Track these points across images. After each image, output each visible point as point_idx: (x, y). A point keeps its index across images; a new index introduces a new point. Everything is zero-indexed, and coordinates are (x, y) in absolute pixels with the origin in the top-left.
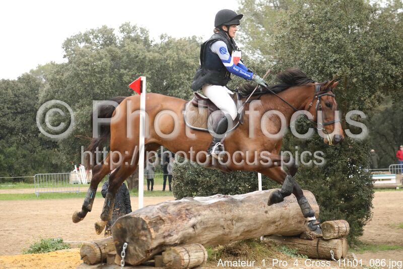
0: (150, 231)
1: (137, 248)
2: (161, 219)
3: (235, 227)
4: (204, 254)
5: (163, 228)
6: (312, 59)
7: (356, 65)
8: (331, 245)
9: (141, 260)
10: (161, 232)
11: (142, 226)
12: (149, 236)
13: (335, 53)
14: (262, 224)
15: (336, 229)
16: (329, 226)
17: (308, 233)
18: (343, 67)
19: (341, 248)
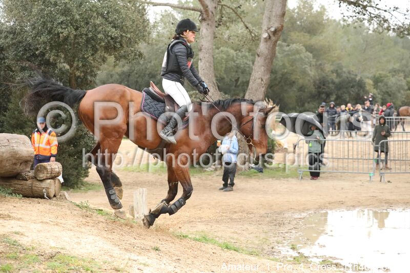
6: (42, 20)
7: (81, 26)
8: (44, 184)
13: (62, 15)
15: (49, 170)
16: (43, 168)
17: (23, 174)
18: (69, 28)
19: (54, 188)
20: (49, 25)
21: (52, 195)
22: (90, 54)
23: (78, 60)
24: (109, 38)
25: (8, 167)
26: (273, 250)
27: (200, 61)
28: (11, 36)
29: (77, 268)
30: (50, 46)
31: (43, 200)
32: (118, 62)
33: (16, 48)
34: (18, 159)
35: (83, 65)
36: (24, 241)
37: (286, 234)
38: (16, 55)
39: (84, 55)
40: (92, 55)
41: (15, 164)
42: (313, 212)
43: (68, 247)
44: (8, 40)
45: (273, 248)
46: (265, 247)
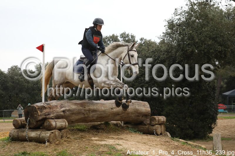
0: (38, 112)
1: (33, 120)
2: (44, 107)
3: (91, 114)
4: (66, 124)
5: (45, 111)
8: (154, 128)
9: (34, 125)
10: (43, 112)
11: (35, 110)
12: (37, 114)
14: (109, 114)
15: (157, 120)
16: (154, 118)
17: (144, 122)
19: (160, 129)
21: (159, 133)
24: (217, 52)
31: (153, 135)
41: (138, 116)
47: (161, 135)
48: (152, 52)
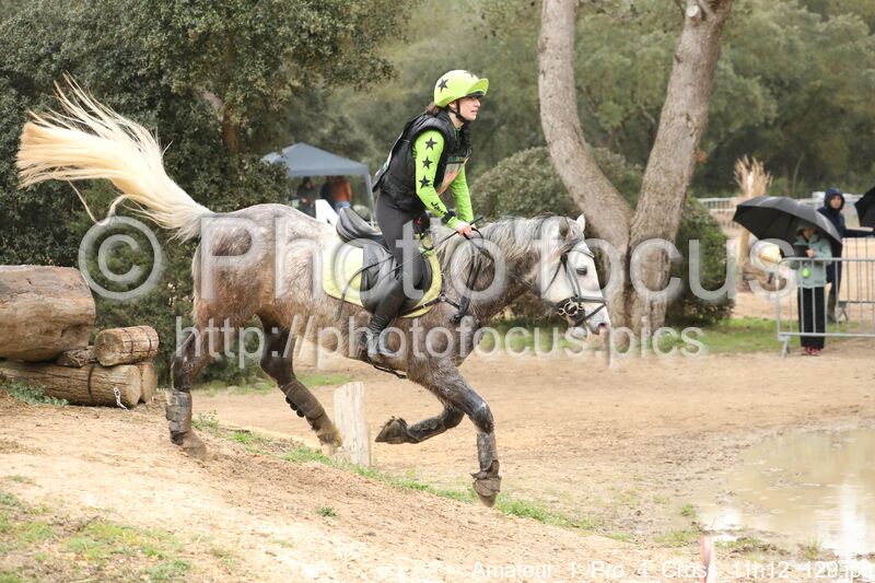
8: (115, 377)
15: (125, 345)
16: (111, 339)
17: (71, 354)
18: (209, 15)
19: (139, 383)
20: (164, 9)
21: (134, 400)
22: (260, 74)
23: (235, 88)
24: (305, 36)
25: (32, 340)
26: (639, 518)
27: (541, 77)
28: (85, 34)
29: (130, 549)
30: (168, 57)
31: (113, 410)
32: (331, 87)
33: (99, 61)
34: (55, 321)
35: (245, 99)
36: (29, 496)
37: (687, 483)
38: (97, 77)
39: (247, 75)
40: (267, 75)
41: (49, 332)
42: (775, 432)
43: (121, 509)
44: (80, 43)
45: (639, 513)
46: (624, 512)
47: (141, 407)
48: (22, 24)
